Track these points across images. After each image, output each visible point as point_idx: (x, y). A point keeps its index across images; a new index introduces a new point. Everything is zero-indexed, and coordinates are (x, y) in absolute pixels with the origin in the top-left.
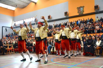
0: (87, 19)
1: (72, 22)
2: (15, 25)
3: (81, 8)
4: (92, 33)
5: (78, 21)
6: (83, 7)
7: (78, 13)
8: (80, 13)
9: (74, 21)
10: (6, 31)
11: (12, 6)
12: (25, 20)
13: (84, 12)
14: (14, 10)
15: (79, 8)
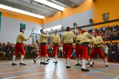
1: (97, 29)
3: (106, 15)
6: (108, 14)
7: (103, 20)
9: (99, 28)
10: (36, 37)
11: (41, 15)
12: (52, 28)
13: (109, 18)
14: (43, 18)
15: (104, 15)
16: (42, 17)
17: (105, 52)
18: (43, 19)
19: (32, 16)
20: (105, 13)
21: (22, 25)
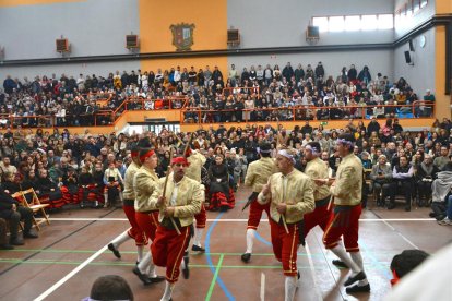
0: (204, 70)
1: (153, 74)
3: (184, 30)
4: (234, 119)
5: (173, 72)
6: (191, 27)
7: (173, 44)
8: (181, 44)
9: (160, 72)
13: (193, 43)
15: (177, 29)
20: (180, 23)
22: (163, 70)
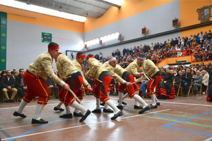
1: (187, 38)
2: (86, 47)
3: (205, 10)
6: (210, 7)
7: (199, 19)
8: (203, 19)
9: (192, 36)
10: (73, 58)
11: (80, 15)
12: (102, 39)
13: (211, 16)
14: (83, 21)
16: (82, 19)
17: (203, 82)
18: (84, 23)
19: (63, 18)
20: (203, 7)
21: (46, 36)
22: (193, 35)
